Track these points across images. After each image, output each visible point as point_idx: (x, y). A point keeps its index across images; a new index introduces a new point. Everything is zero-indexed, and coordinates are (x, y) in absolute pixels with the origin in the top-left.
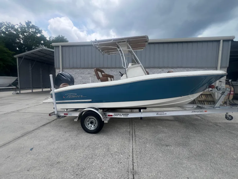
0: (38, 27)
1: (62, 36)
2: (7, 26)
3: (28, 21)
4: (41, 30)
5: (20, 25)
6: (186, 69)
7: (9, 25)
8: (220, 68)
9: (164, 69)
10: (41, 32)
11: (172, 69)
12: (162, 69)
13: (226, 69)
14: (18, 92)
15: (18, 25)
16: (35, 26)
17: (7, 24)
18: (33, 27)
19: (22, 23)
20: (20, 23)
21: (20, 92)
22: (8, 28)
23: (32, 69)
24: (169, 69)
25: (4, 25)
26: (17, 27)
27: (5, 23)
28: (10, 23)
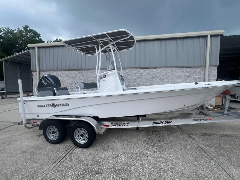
0: (36, 31)
2: (6, 31)
3: (25, 25)
4: (39, 34)
5: (18, 30)
6: (171, 69)
7: (8, 31)
8: (209, 67)
9: (146, 69)
10: (40, 36)
11: (155, 69)
12: (144, 69)
13: (217, 68)
14: (4, 96)
15: (16, 30)
17: (6, 29)
18: (31, 31)
19: (19, 28)
20: (18, 28)
21: (6, 97)
22: (7, 34)
23: (20, 73)
24: (151, 69)
25: (3, 31)
26: (15, 32)
27: (4, 28)
28: (9, 28)
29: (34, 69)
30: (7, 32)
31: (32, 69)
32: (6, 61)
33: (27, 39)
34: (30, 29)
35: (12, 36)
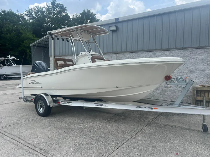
0: (62, 5)
1: (87, 10)
2: (36, 10)
4: (66, 8)
5: (46, 7)
7: (38, 9)
10: (66, 10)
15: (44, 7)
16: (60, 4)
17: (37, 8)
18: (58, 5)
19: (48, 4)
20: (46, 5)
22: (38, 13)
25: (34, 10)
26: (44, 9)
27: (35, 8)
28: (38, 7)
29: (51, 55)
30: (38, 11)
31: (49, 55)
32: (34, 46)
33: (54, 15)
34: (57, 4)
35: (41, 14)
